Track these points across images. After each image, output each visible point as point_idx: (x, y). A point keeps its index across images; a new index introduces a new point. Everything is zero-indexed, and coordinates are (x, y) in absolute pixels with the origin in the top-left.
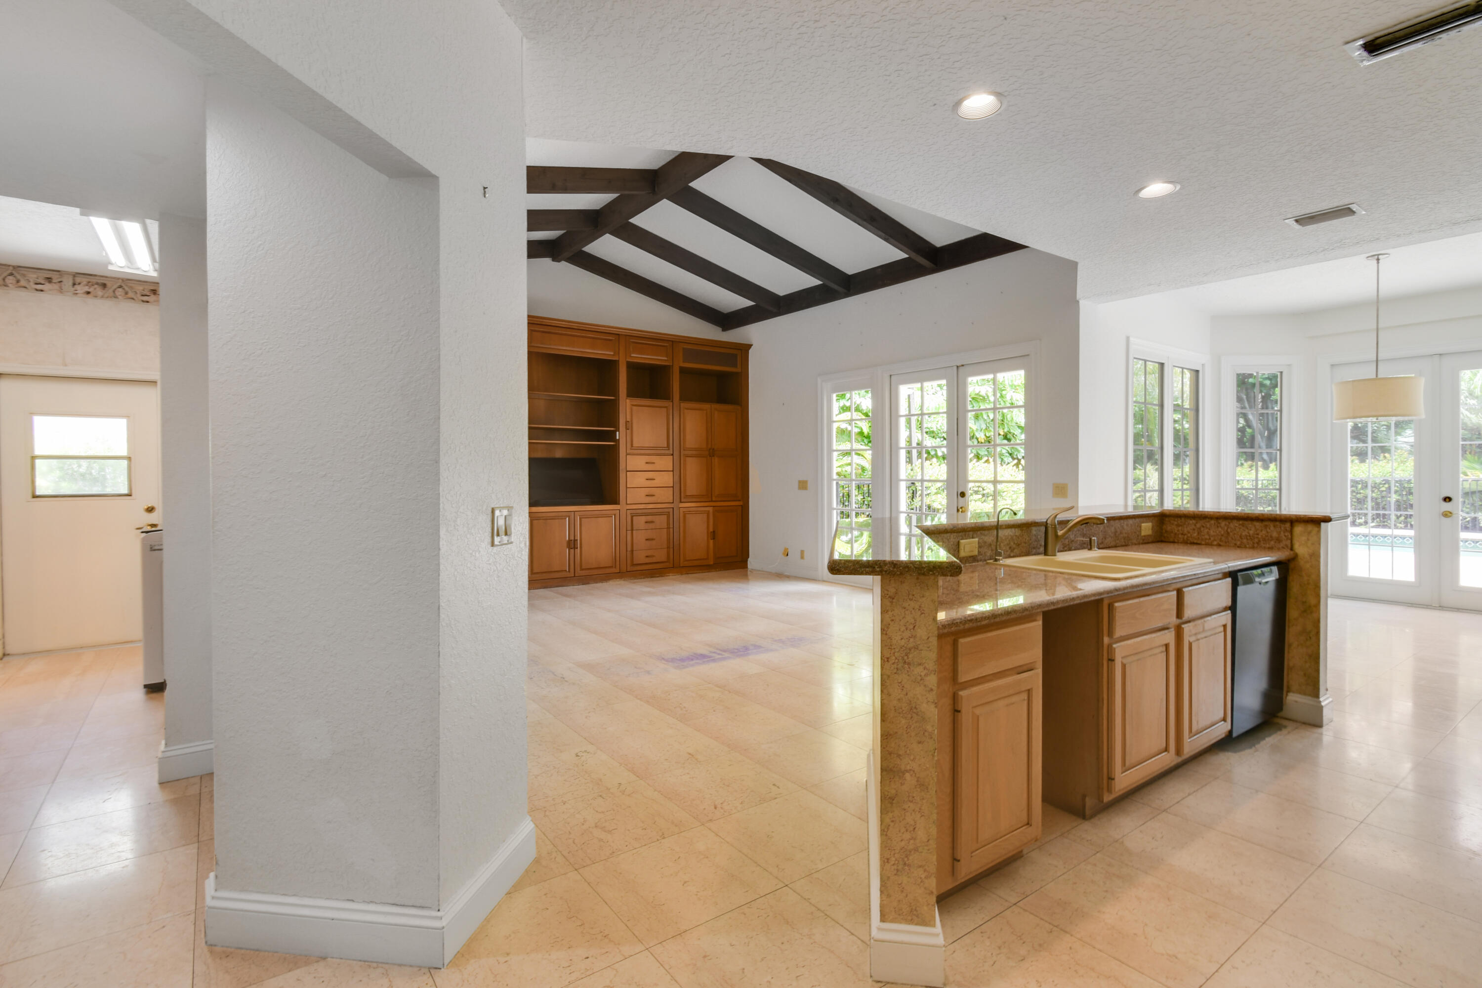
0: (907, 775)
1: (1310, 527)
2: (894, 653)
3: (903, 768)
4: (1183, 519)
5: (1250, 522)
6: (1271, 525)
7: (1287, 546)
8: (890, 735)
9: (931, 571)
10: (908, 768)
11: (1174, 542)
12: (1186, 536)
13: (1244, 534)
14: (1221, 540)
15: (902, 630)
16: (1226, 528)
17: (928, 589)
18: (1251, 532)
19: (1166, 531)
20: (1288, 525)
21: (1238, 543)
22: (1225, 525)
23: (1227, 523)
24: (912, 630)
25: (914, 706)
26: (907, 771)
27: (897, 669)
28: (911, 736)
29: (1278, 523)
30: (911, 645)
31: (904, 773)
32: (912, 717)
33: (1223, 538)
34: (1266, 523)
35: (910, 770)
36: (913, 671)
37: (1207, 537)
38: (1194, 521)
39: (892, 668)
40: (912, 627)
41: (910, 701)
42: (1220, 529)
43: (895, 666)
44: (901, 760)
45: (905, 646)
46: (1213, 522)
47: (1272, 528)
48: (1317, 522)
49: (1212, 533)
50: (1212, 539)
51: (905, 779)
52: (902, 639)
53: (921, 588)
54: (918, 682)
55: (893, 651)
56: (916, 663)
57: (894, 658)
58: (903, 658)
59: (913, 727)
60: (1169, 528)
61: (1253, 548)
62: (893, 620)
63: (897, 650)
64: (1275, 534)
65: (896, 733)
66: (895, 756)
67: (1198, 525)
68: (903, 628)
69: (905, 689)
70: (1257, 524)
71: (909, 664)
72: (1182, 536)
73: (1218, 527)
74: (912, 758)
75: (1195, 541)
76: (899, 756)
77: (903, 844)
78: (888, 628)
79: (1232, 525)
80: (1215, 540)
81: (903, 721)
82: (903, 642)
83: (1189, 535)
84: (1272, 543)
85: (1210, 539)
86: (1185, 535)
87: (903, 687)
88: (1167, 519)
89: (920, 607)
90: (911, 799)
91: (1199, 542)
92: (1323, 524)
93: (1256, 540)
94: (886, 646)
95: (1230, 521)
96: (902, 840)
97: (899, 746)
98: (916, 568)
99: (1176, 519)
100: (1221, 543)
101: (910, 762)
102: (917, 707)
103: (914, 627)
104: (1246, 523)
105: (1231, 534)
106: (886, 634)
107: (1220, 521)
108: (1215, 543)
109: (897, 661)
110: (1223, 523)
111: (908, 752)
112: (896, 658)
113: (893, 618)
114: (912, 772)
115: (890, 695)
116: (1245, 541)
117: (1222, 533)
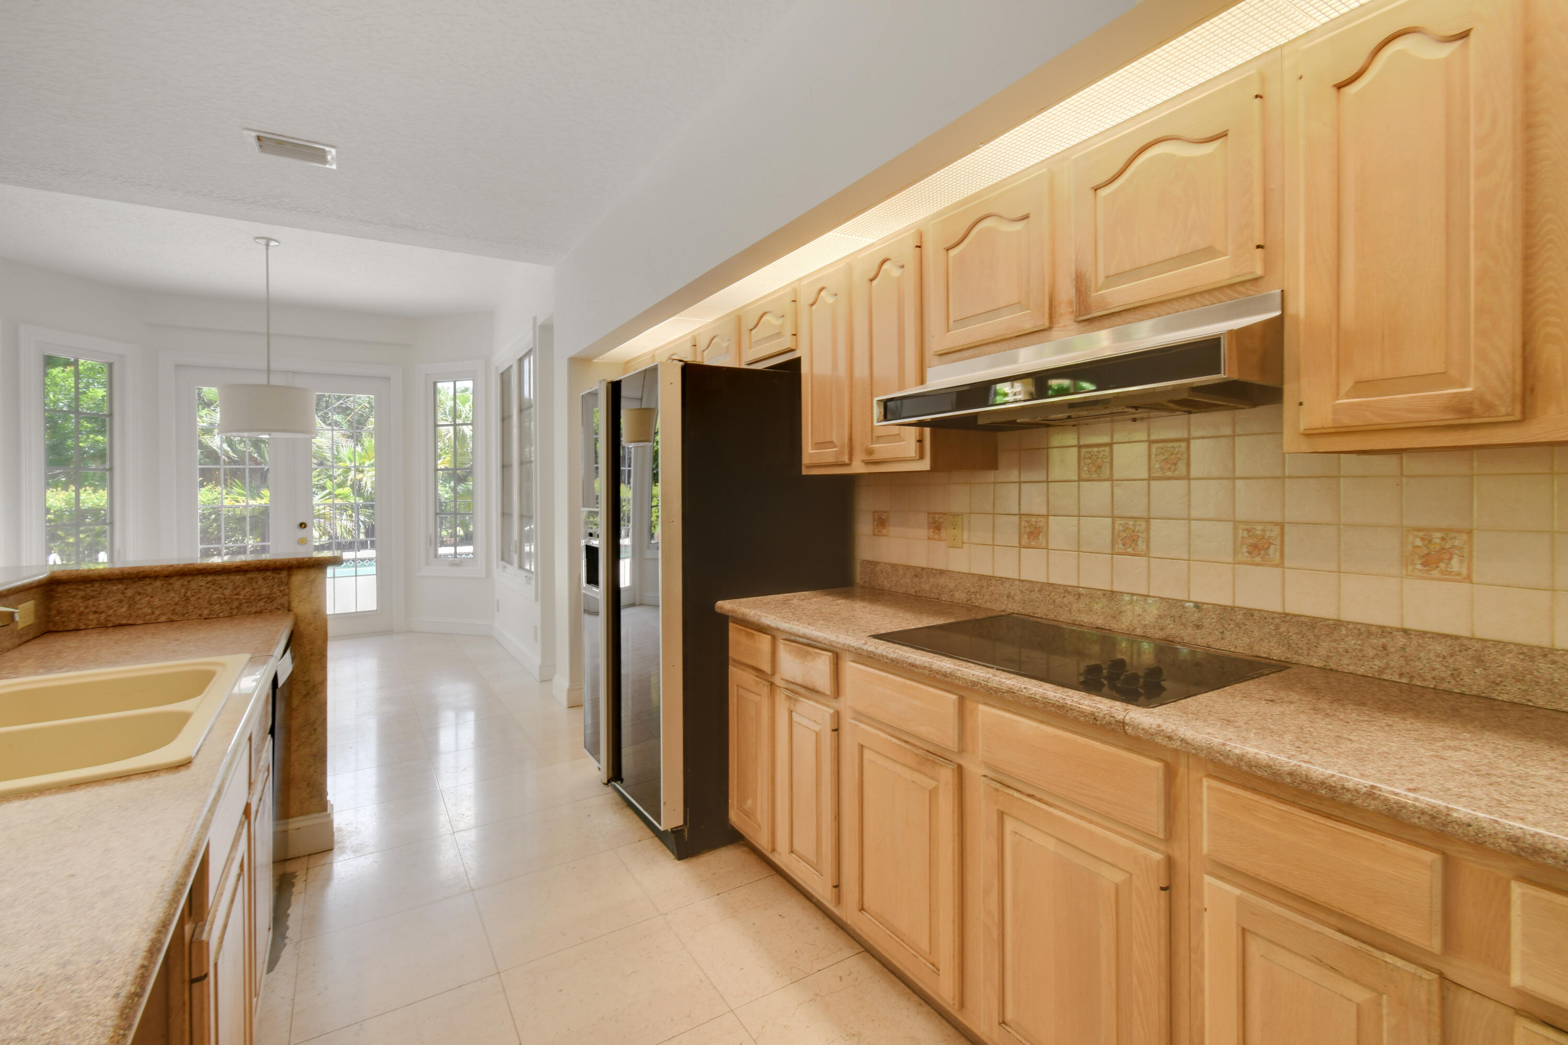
1: (313, 573)
4: (97, 585)
5: (225, 577)
6: (259, 577)
7: (283, 605)
11: (77, 630)
12: (103, 615)
13: (215, 596)
14: (174, 612)
16: (183, 591)
18: (227, 592)
19: (59, 612)
20: (284, 574)
21: (206, 612)
22: (182, 585)
23: (186, 583)
29: (269, 573)
33: (178, 609)
34: (252, 574)
37: (148, 610)
38: (120, 586)
42: (172, 595)
46: (158, 583)
47: (260, 582)
48: (325, 565)
49: (156, 602)
50: (157, 612)
60: (65, 605)
61: (231, 616)
64: (265, 591)
67: (129, 593)
70: (238, 578)
72: (96, 616)
73: (168, 591)
75: (124, 622)
79: (193, 585)
80: (164, 614)
83: (111, 612)
84: (261, 603)
85: (153, 613)
86: (101, 613)
88: (60, 589)
91: (130, 622)
93: (236, 604)
95: (190, 578)
99: (82, 587)
100: (173, 617)
104: (219, 578)
105: (193, 599)
107: (172, 581)
108: (163, 618)
110: (177, 583)
116: (217, 607)
117: (177, 599)
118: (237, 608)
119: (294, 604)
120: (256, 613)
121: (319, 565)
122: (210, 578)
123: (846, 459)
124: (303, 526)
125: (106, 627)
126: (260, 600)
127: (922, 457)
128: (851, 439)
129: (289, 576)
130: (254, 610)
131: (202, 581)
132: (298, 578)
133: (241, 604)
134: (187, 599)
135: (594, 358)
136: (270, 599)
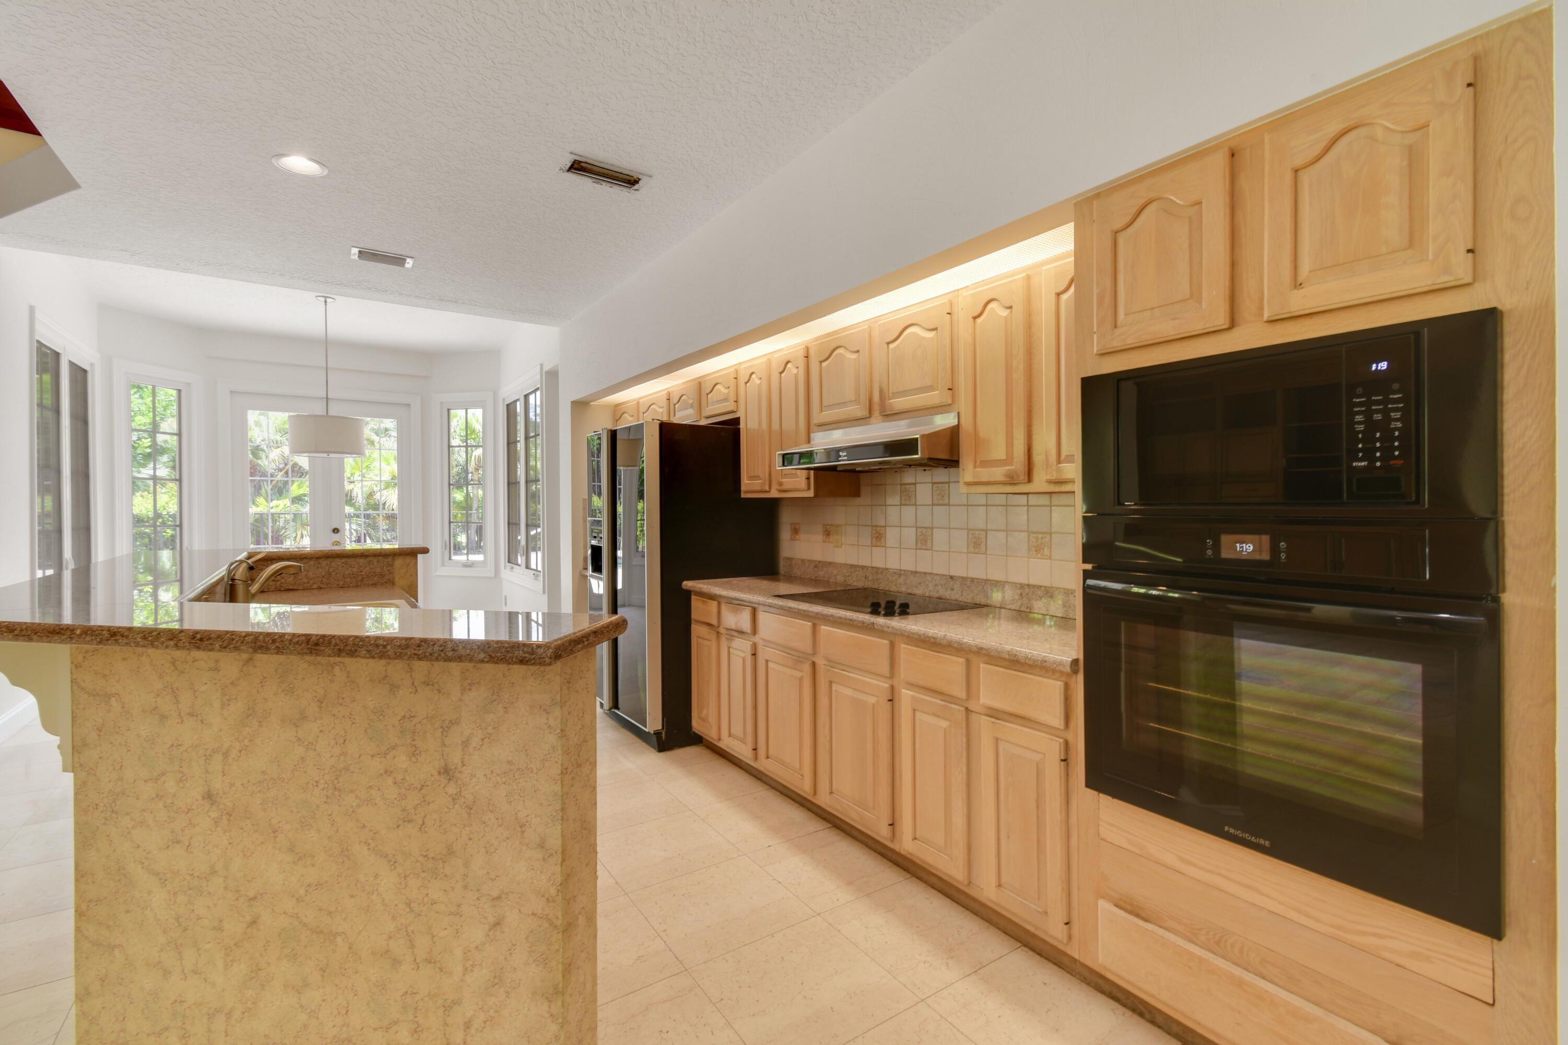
1: (408, 559)
5: (353, 559)
6: (375, 560)
7: (389, 579)
12: (279, 583)
13: (347, 573)
14: (322, 582)
16: (327, 568)
18: (355, 570)
20: (390, 559)
21: (341, 583)
22: (327, 564)
23: (329, 563)
29: (381, 558)
33: (325, 580)
34: (370, 559)
37: (305, 580)
42: (321, 571)
46: (312, 562)
47: (375, 564)
48: (412, 554)
49: (311, 575)
50: (311, 582)
61: (356, 586)
64: (378, 570)
70: (362, 561)
72: (274, 583)
73: (318, 568)
75: (291, 588)
79: (334, 564)
80: (315, 583)
83: (283, 581)
84: (376, 578)
85: (309, 583)
86: (277, 581)
91: (295, 588)
92: (420, 556)
93: (360, 578)
95: (331, 560)
99: (265, 564)
100: (322, 586)
104: (349, 560)
105: (333, 574)
107: (321, 561)
108: (315, 586)
110: (324, 563)
116: (348, 580)
117: (323, 573)
118: (361, 581)
119: (398, 579)
120: (372, 584)
121: (415, 553)
122: (343, 560)
123: (767, 488)
124: (336, 531)
125: (280, 590)
126: (375, 576)
127: (809, 488)
128: (770, 475)
129: (394, 560)
130: (371, 582)
131: (339, 562)
132: (399, 562)
133: (364, 578)
135: (593, 401)
136: (382, 575)
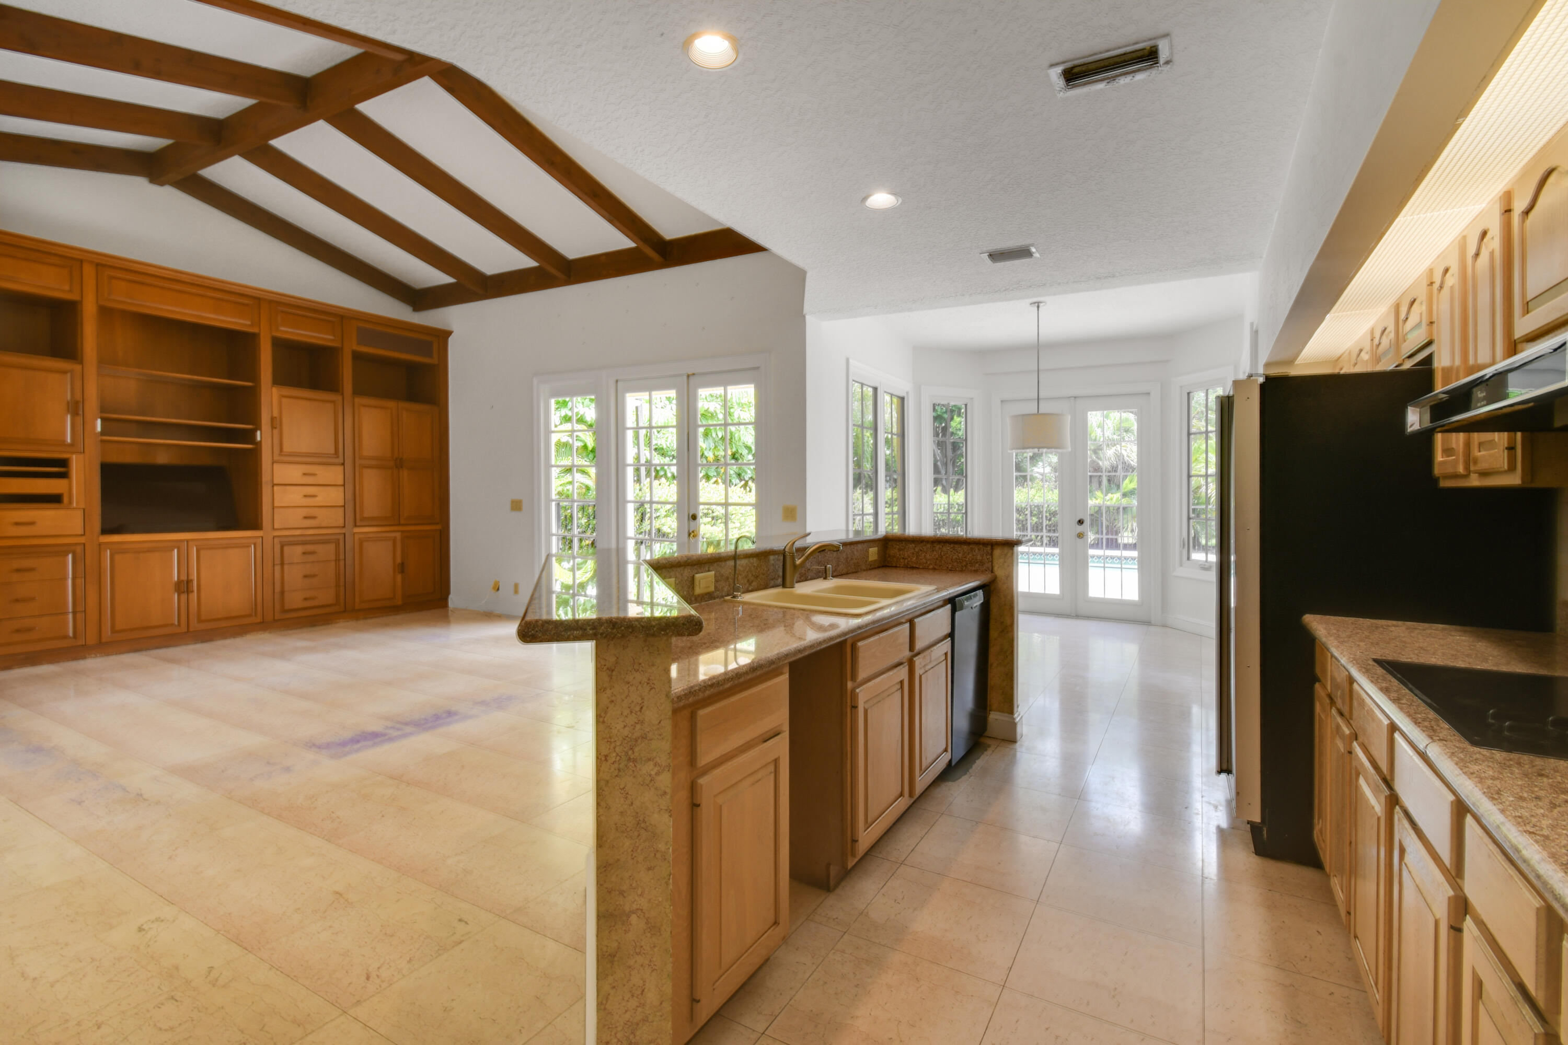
0: (634, 919)
1: (1005, 550)
2: (614, 748)
3: (627, 908)
6: (975, 548)
7: (988, 568)
8: (610, 865)
9: (662, 630)
10: (635, 906)
13: (954, 557)
15: (625, 714)
16: (940, 552)
17: (659, 654)
18: (960, 555)
19: (888, 557)
20: (988, 548)
21: (950, 566)
23: (941, 547)
24: (639, 713)
25: (641, 819)
26: (633, 912)
27: (619, 770)
28: (638, 862)
30: (637, 734)
31: (629, 916)
32: (639, 835)
33: (938, 562)
35: (637, 909)
36: (640, 770)
37: (925, 561)
38: (920, 546)
39: (612, 769)
40: (638, 708)
41: (637, 813)
42: (937, 553)
43: (616, 765)
44: (624, 897)
45: (629, 736)
47: (976, 551)
50: (930, 564)
51: (631, 924)
52: (625, 726)
53: (650, 653)
54: (647, 785)
55: (613, 745)
56: (644, 759)
57: (614, 754)
58: (627, 753)
59: (640, 848)
61: (962, 571)
62: (612, 701)
63: (618, 744)
64: (977, 557)
65: (619, 860)
66: (618, 893)
68: (626, 712)
69: (629, 797)
71: (635, 761)
73: (933, 551)
74: (639, 892)
76: (622, 893)
77: (627, 1016)
78: (606, 713)
79: (944, 549)
80: (933, 564)
81: (628, 843)
82: (626, 732)
87: (627, 793)
89: (649, 679)
90: (638, 950)
91: (918, 567)
92: (1015, 547)
93: (964, 563)
94: (603, 739)
96: (626, 1011)
97: (622, 879)
98: (643, 627)
101: (637, 898)
102: (646, 820)
103: (642, 708)
104: (955, 545)
105: (944, 557)
106: (604, 722)
109: (618, 758)
111: (634, 885)
112: (617, 755)
113: (613, 698)
114: (639, 912)
115: (609, 808)
116: (955, 564)
117: (937, 556)
118: (965, 566)
119: (996, 569)
120: (974, 571)
121: (1011, 544)
122: (952, 546)
126: (976, 563)
129: (992, 549)
130: (973, 569)
132: (996, 552)
133: (967, 564)
134: (942, 557)
136: (982, 563)
